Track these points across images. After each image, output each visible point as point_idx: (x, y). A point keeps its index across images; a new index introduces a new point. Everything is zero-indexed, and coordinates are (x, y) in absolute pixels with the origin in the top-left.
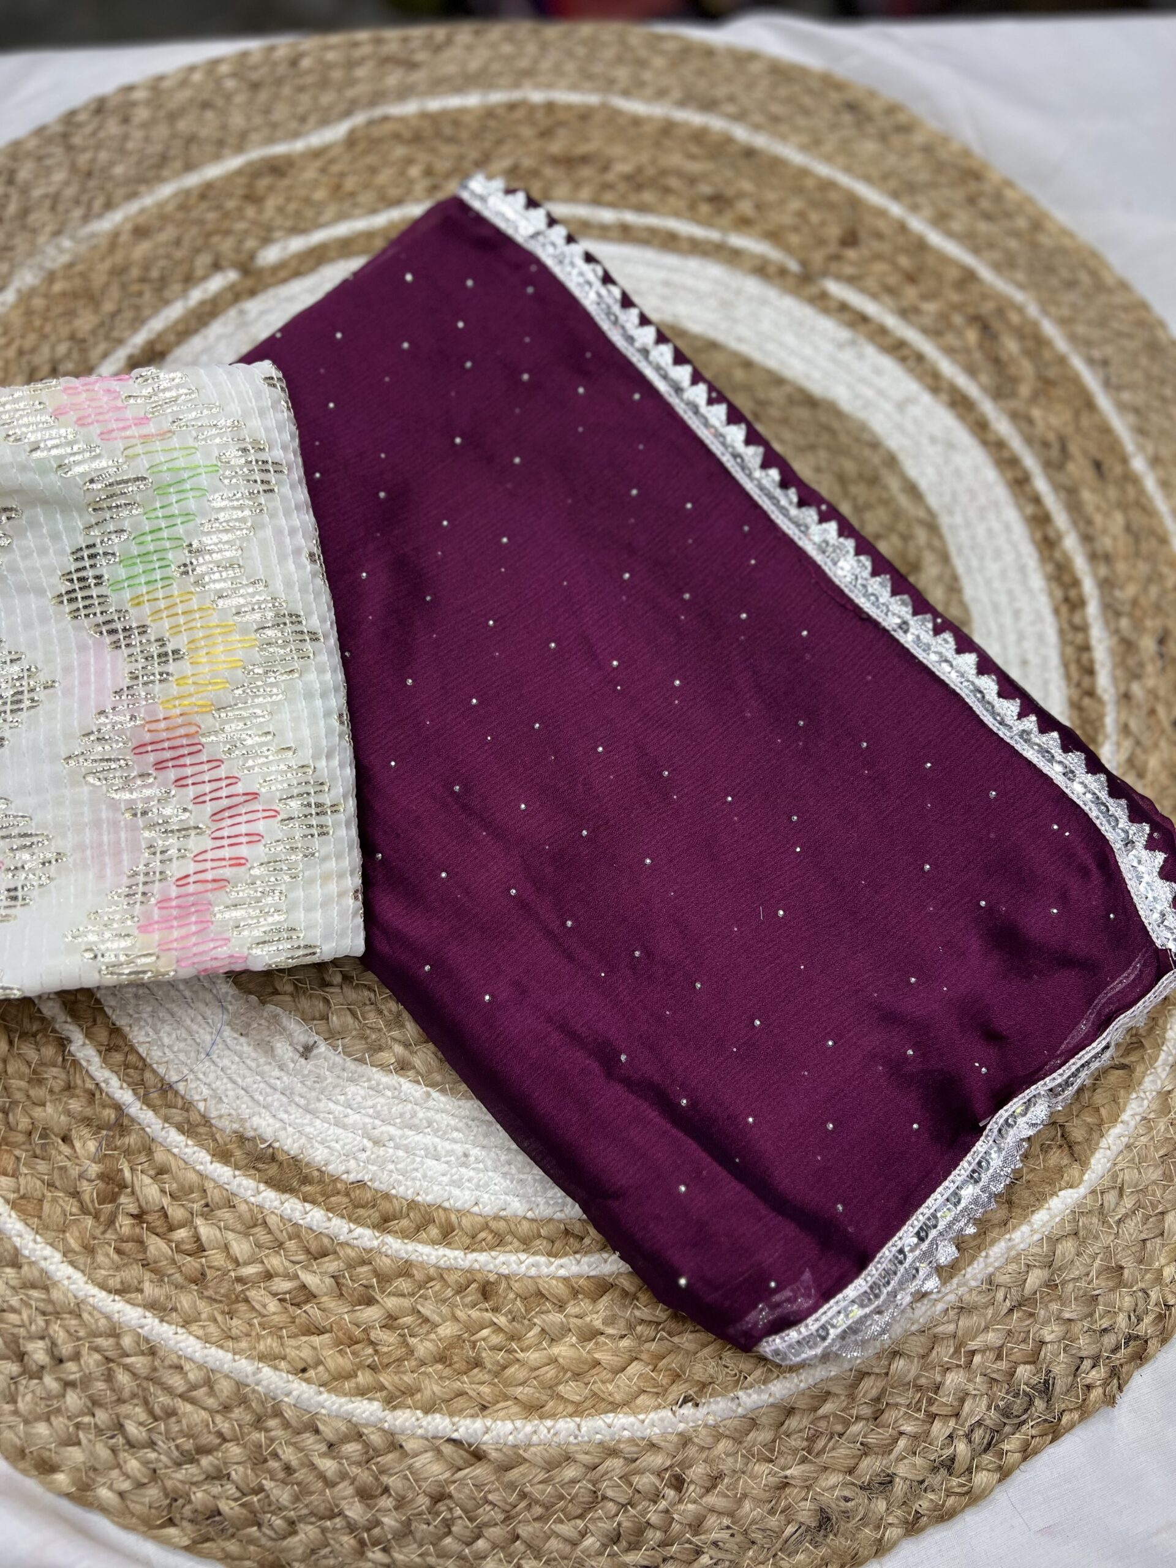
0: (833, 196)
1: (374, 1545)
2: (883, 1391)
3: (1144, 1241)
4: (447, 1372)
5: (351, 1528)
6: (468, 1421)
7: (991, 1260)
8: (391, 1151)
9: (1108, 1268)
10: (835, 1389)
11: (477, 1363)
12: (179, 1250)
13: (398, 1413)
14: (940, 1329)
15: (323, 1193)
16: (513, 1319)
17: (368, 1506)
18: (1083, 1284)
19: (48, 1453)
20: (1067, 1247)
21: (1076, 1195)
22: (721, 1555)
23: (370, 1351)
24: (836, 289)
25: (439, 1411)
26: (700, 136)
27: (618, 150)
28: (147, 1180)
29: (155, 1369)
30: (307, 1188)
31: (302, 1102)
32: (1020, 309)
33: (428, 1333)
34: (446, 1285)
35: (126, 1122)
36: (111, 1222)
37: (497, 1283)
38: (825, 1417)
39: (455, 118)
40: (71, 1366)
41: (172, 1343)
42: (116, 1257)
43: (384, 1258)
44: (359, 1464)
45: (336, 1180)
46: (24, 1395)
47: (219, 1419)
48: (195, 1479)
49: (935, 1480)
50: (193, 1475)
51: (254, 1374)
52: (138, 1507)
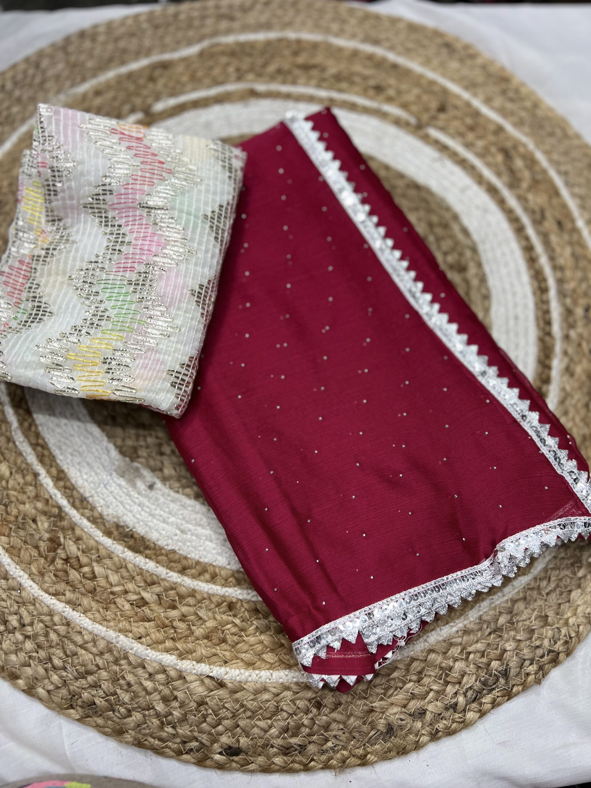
0: (435, 88)
1: (168, 725)
2: (424, 669)
3: (560, 604)
4: (209, 644)
5: (158, 715)
6: (218, 668)
7: (481, 608)
8: (189, 536)
9: (541, 616)
10: (400, 666)
11: (224, 641)
12: (84, 577)
13: (184, 661)
14: (454, 640)
15: (155, 554)
16: (243, 621)
17: (166, 705)
18: (527, 623)
19: (15, 670)
20: (520, 605)
21: (526, 580)
22: (338, 742)
23: (172, 631)
24: (434, 133)
25: (204, 662)
26: (370, 57)
27: (330, 63)
28: (71, 543)
29: (69, 633)
30: (148, 552)
31: (148, 510)
32: (525, 146)
33: (201, 625)
34: (211, 602)
35: (63, 514)
36: (53, 561)
37: (237, 603)
38: (394, 679)
39: (251, 45)
40: (29, 628)
41: (78, 621)
42: (54, 578)
43: (183, 588)
44: (163, 685)
45: (161, 548)
46: (6, 641)
47: (97, 658)
48: (84, 686)
49: (447, 714)
50: (83, 684)
51: (116, 638)
52: (56, 698)
